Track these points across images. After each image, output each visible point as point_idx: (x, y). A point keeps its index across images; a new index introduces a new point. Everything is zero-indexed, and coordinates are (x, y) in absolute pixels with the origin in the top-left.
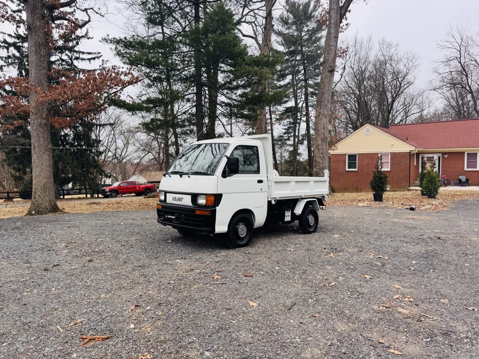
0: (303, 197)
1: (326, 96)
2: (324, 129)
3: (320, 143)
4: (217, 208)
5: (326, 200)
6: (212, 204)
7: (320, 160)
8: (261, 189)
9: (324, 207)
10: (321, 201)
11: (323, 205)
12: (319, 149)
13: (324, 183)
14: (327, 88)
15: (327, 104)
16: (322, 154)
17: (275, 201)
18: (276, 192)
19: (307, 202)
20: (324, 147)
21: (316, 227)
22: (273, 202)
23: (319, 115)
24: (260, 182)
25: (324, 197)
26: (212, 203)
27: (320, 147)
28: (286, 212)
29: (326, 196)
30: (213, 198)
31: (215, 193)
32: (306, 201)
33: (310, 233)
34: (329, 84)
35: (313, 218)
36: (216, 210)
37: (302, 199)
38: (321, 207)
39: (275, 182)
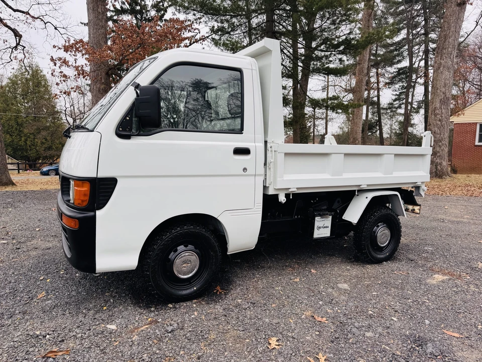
0: (364, 187)
1: (450, 40)
2: (445, 87)
3: (438, 105)
4: (98, 213)
5: (422, 193)
6: (85, 204)
7: (436, 129)
8: (245, 169)
9: (417, 208)
10: (409, 196)
11: (415, 204)
12: (436, 115)
13: (420, 160)
14: (453, 29)
15: (451, 51)
16: (440, 120)
17: (287, 196)
18: (287, 177)
19: (374, 199)
20: (443, 111)
21: (395, 250)
22: (282, 199)
23: (439, 68)
24: (241, 151)
25: (418, 188)
26: (83, 201)
27: (437, 111)
28: (317, 219)
29: (423, 187)
30: (86, 188)
31: (92, 174)
32: (371, 195)
33: (379, 262)
34: (457, 23)
35: (387, 232)
36: (94, 217)
37: (362, 191)
38: (410, 207)
39: (286, 154)
